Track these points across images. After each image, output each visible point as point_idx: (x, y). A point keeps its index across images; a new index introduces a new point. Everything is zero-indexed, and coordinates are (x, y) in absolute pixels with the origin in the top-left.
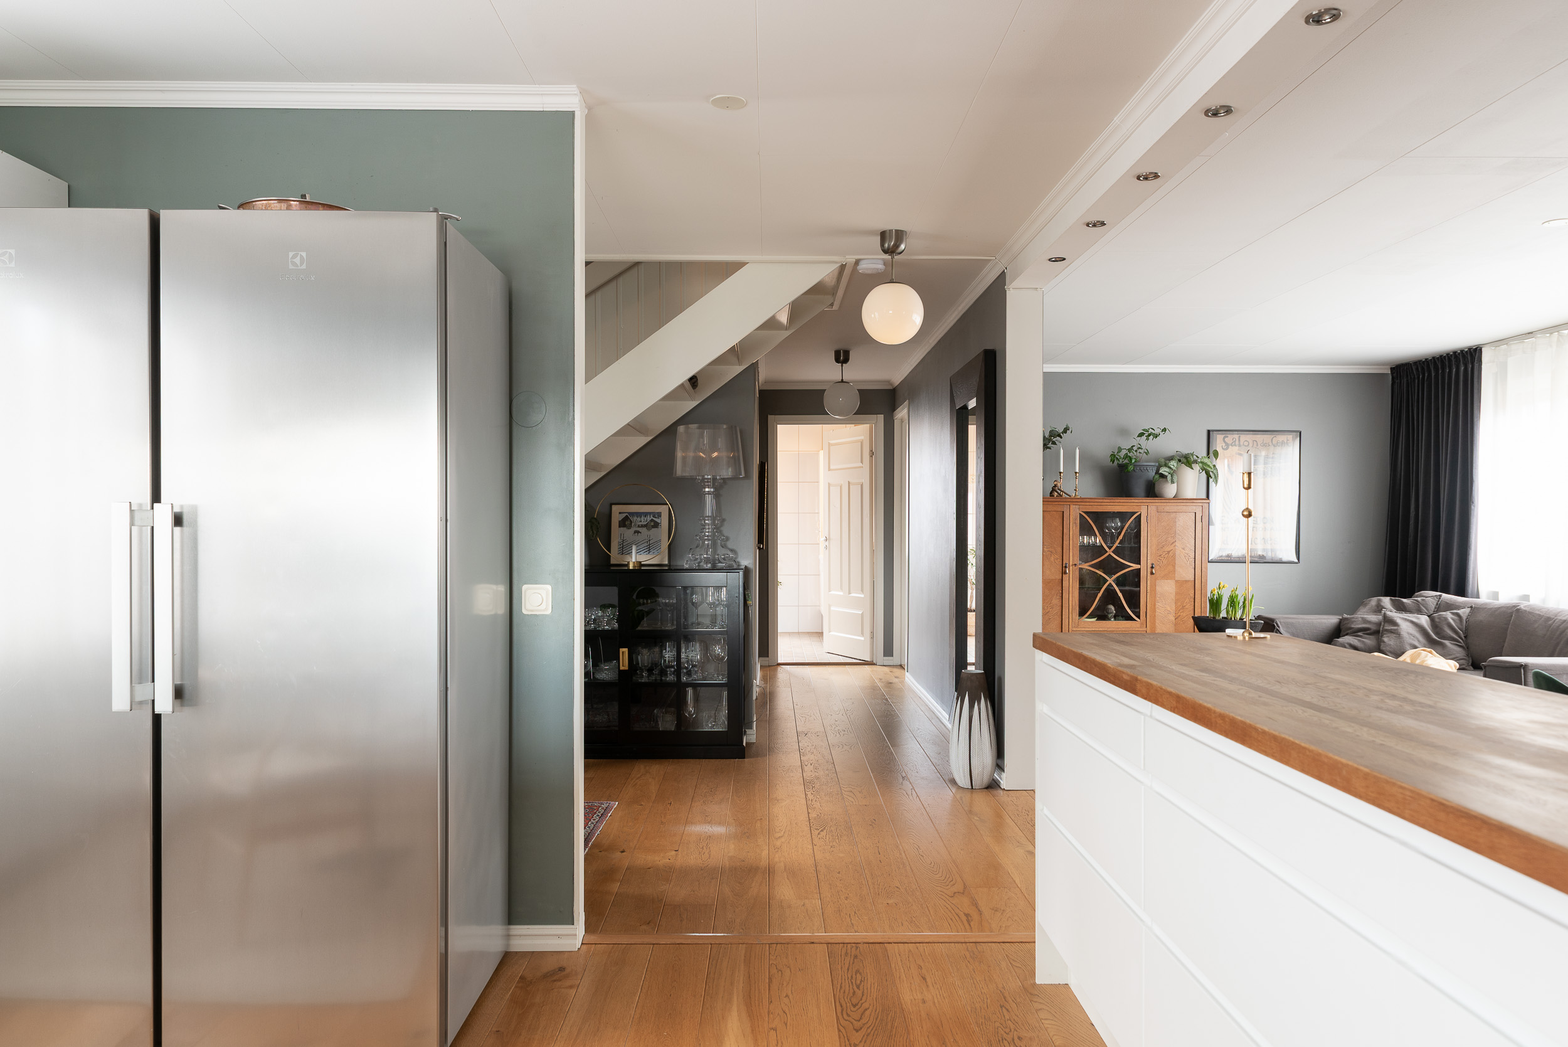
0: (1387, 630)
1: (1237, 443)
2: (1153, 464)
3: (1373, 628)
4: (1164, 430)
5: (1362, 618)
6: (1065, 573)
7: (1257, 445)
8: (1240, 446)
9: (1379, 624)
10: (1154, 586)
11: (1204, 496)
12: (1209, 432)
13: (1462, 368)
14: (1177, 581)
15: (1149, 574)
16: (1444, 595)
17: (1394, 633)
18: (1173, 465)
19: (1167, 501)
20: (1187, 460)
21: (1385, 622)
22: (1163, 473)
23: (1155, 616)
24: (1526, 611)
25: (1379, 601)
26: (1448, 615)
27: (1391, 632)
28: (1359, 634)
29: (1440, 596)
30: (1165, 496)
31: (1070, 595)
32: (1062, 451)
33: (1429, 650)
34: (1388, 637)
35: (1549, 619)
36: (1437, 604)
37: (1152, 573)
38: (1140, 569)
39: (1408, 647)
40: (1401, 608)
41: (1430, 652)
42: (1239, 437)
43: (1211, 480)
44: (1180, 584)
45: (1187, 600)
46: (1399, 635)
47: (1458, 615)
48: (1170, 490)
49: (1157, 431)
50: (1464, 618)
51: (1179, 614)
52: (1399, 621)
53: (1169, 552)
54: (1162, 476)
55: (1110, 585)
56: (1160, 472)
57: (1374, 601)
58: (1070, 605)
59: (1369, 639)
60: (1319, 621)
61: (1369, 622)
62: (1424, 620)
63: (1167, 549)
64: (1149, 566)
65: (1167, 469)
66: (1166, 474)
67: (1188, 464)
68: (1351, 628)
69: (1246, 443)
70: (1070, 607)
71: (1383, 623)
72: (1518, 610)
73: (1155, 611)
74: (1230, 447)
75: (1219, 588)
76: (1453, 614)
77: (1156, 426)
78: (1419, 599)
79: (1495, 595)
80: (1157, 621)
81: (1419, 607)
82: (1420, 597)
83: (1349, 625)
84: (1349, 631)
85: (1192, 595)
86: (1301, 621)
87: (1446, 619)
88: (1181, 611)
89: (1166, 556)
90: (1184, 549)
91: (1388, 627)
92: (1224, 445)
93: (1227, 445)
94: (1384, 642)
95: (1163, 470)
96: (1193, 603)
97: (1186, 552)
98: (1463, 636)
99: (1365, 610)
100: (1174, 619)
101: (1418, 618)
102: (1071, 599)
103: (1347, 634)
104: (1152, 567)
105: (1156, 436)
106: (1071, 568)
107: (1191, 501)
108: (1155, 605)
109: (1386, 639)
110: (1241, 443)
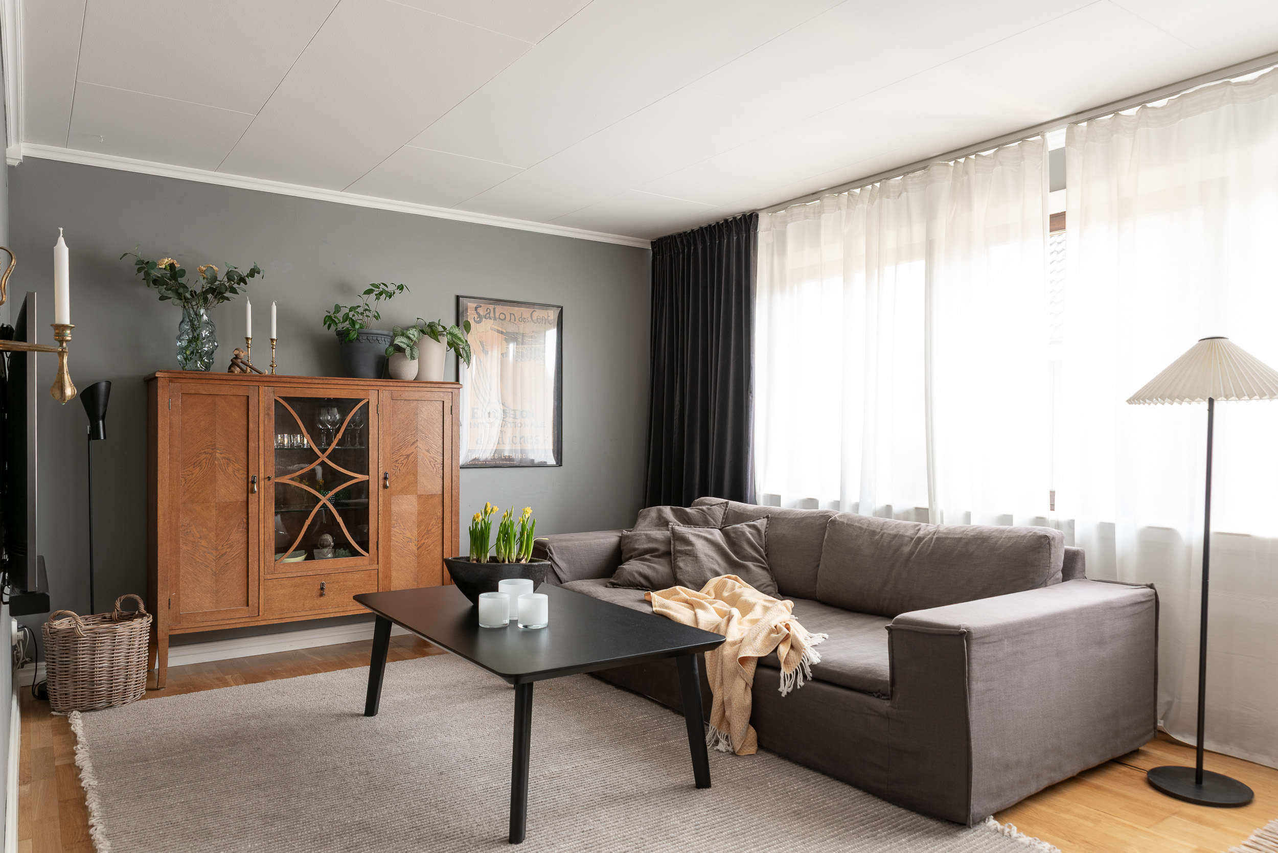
0: (680, 552)
1: (492, 315)
2: (385, 332)
3: (662, 548)
4: (401, 288)
5: (646, 535)
6: (253, 491)
7: (515, 320)
8: (495, 319)
9: (668, 542)
10: (388, 504)
11: (453, 380)
12: (458, 298)
13: (735, 238)
14: (420, 497)
15: (381, 488)
16: (731, 502)
17: (690, 555)
18: (413, 335)
19: (406, 384)
20: (431, 331)
21: (674, 541)
22: (398, 343)
23: (390, 547)
24: (843, 523)
25: (660, 511)
26: (743, 527)
27: (686, 553)
28: (647, 556)
29: (727, 503)
30: (403, 378)
31: (262, 525)
32: (249, 306)
33: (734, 576)
34: (684, 560)
35: (873, 533)
36: (724, 513)
37: (385, 487)
38: (369, 480)
39: (709, 574)
40: (687, 520)
41: (736, 580)
42: (494, 308)
43: (461, 360)
44: (424, 499)
45: (433, 522)
46: (696, 557)
47: (755, 527)
48: (410, 369)
49: (391, 288)
50: (763, 531)
51: (423, 541)
52: (692, 539)
53: (408, 456)
54: (399, 349)
55: (324, 506)
56: (396, 342)
57: (653, 511)
58: (262, 536)
59: (659, 564)
60: (597, 541)
61: (655, 540)
62: (717, 535)
63: (406, 451)
64: (381, 476)
65: (405, 340)
66: (404, 346)
67: (432, 334)
68: (635, 549)
69: (502, 317)
70: (262, 544)
71: (672, 542)
72: (834, 522)
73: (390, 540)
74: (484, 319)
75: (486, 512)
76: (749, 526)
77: (391, 281)
78: (704, 508)
79: (776, 499)
80: (393, 554)
81: (706, 518)
82: (705, 504)
83: (631, 546)
84: (633, 554)
85: (440, 514)
86: (577, 543)
87: (744, 534)
88: (426, 537)
89: (404, 462)
90: (428, 451)
91: (681, 547)
92: (476, 316)
93: (480, 316)
94: (680, 568)
95: (400, 341)
96: (440, 525)
97: (432, 455)
98: (764, 554)
99: (646, 523)
100: (415, 548)
101: (712, 534)
102: (262, 531)
103: (631, 558)
104: (386, 478)
105: (390, 296)
106: (262, 483)
107: (437, 385)
108: (389, 531)
109: (681, 564)
110: (497, 316)
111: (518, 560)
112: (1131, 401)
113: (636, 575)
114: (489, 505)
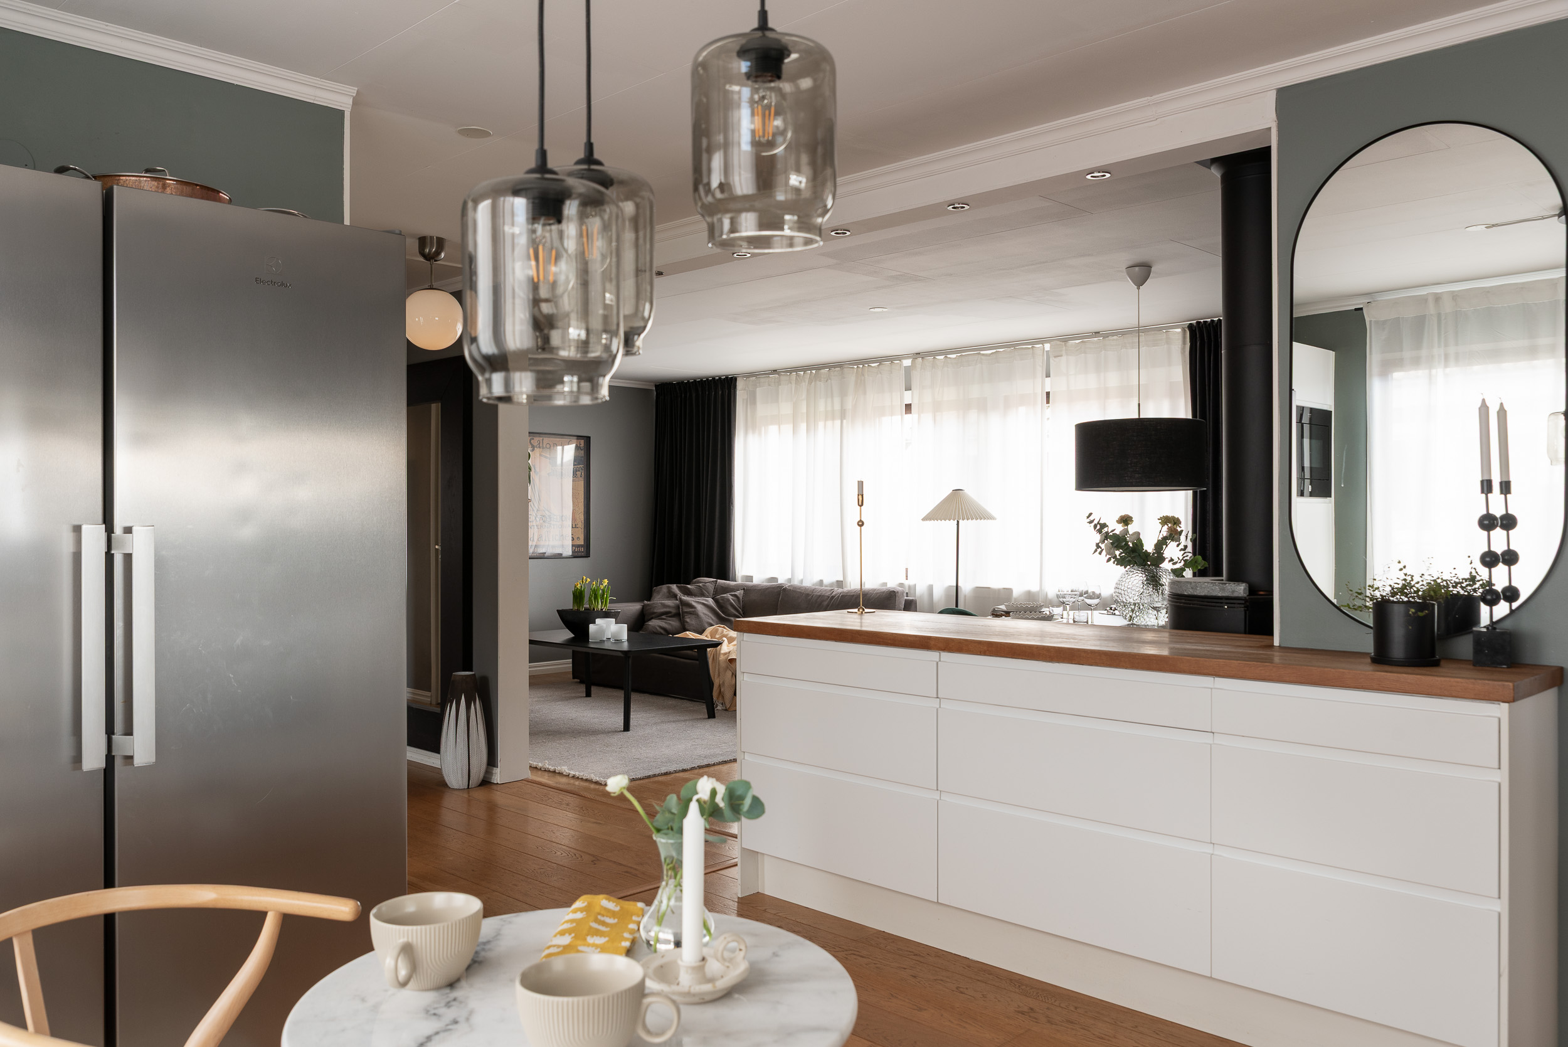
0: (686, 612)
1: (541, 445)
3: (674, 611)
5: (661, 603)
8: (539, 447)
9: (678, 607)
13: (720, 392)
16: (718, 580)
17: (693, 614)
21: (682, 606)
24: (790, 590)
25: (669, 587)
26: (728, 596)
27: (690, 613)
28: (663, 617)
29: (716, 581)
33: (722, 626)
34: (689, 618)
35: (808, 595)
36: (715, 588)
39: (706, 625)
40: (689, 593)
41: (724, 628)
42: (543, 440)
46: (698, 615)
47: (735, 596)
50: (741, 599)
52: (694, 604)
57: (664, 588)
59: (673, 621)
60: (627, 608)
61: (668, 606)
62: (710, 601)
68: (654, 613)
69: (547, 446)
71: (680, 607)
72: (785, 590)
74: (536, 448)
76: (731, 595)
78: (701, 585)
79: (750, 578)
81: (702, 591)
82: (701, 582)
83: (652, 610)
84: (653, 616)
87: (728, 600)
91: (686, 610)
92: (531, 446)
93: (533, 447)
94: (687, 622)
98: (742, 613)
99: (659, 596)
101: (707, 601)
103: (652, 618)
109: (688, 620)
110: (544, 446)
111: (602, 610)
112: (924, 519)
113: (658, 628)
114: (585, 578)
